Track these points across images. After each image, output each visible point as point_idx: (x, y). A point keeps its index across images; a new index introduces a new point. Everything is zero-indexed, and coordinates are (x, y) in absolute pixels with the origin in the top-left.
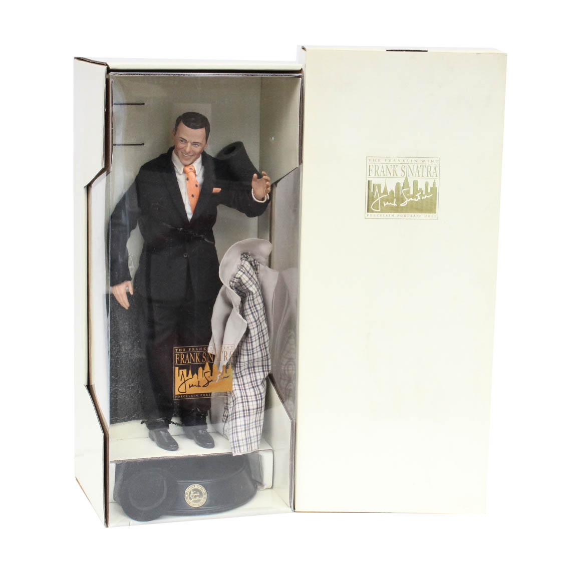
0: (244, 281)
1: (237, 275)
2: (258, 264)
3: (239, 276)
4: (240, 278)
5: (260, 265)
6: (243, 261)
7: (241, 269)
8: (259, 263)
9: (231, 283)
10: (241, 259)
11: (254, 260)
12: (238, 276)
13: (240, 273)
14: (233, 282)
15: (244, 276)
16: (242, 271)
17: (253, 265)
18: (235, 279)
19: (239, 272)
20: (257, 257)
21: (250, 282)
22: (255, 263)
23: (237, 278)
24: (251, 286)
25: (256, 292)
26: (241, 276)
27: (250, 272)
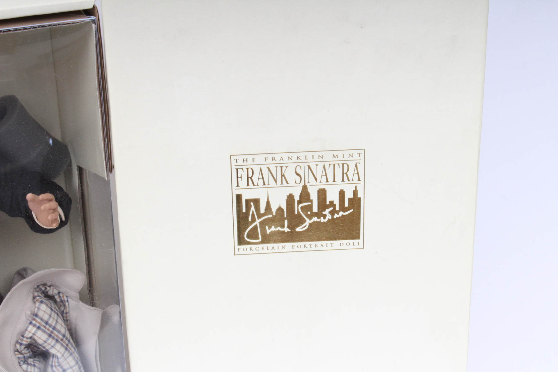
0: (40, 342)
1: (27, 332)
2: (66, 298)
3: (30, 335)
4: (31, 338)
5: (69, 300)
6: (37, 304)
7: (34, 322)
8: (67, 296)
9: (18, 346)
10: (34, 298)
11: (59, 293)
12: (28, 335)
13: (32, 329)
14: (21, 344)
15: (39, 333)
16: (34, 325)
17: (58, 300)
18: (25, 339)
19: (31, 327)
20: (61, 290)
21: (50, 340)
22: (60, 297)
23: (27, 338)
24: (53, 347)
25: (62, 353)
26: (34, 334)
27: (50, 322)
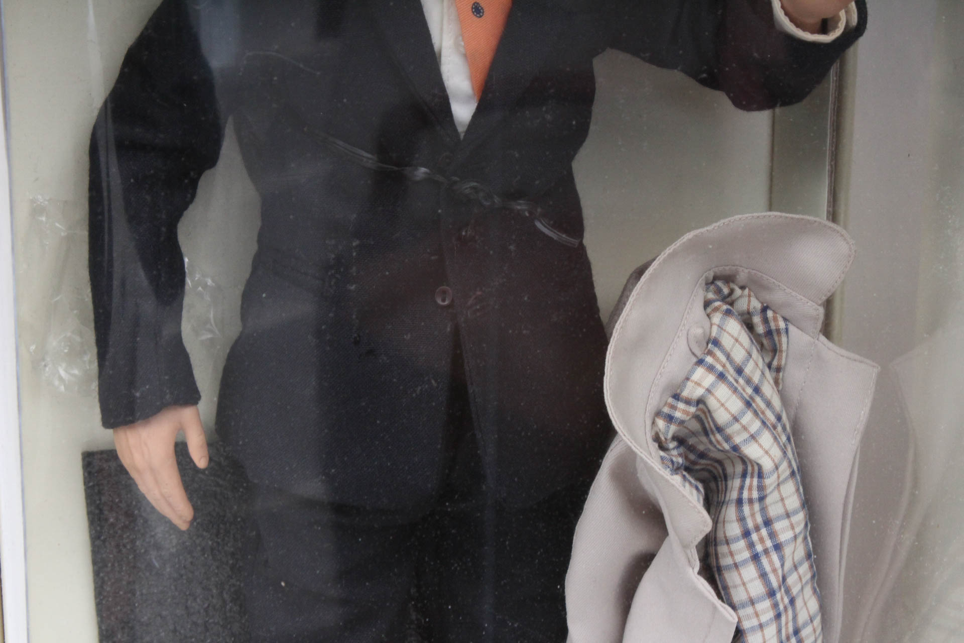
0: (722, 417)
1: (689, 384)
2: (782, 325)
3: (699, 392)
4: (700, 401)
5: (792, 328)
6: (717, 318)
7: (709, 359)
8: (785, 320)
9: (661, 423)
10: (707, 304)
11: (764, 310)
12: (692, 391)
13: (703, 379)
14: (670, 419)
15: (722, 391)
16: (711, 369)
17: (760, 329)
18: (681, 405)
19: (700, 371)
20: (776, 297)
21: (748, 418)
22: (766, 321)
23: (688, 402)
24: (753, 437)
25: (776, 461)
26: (709, 391)
27: (748, 370)
